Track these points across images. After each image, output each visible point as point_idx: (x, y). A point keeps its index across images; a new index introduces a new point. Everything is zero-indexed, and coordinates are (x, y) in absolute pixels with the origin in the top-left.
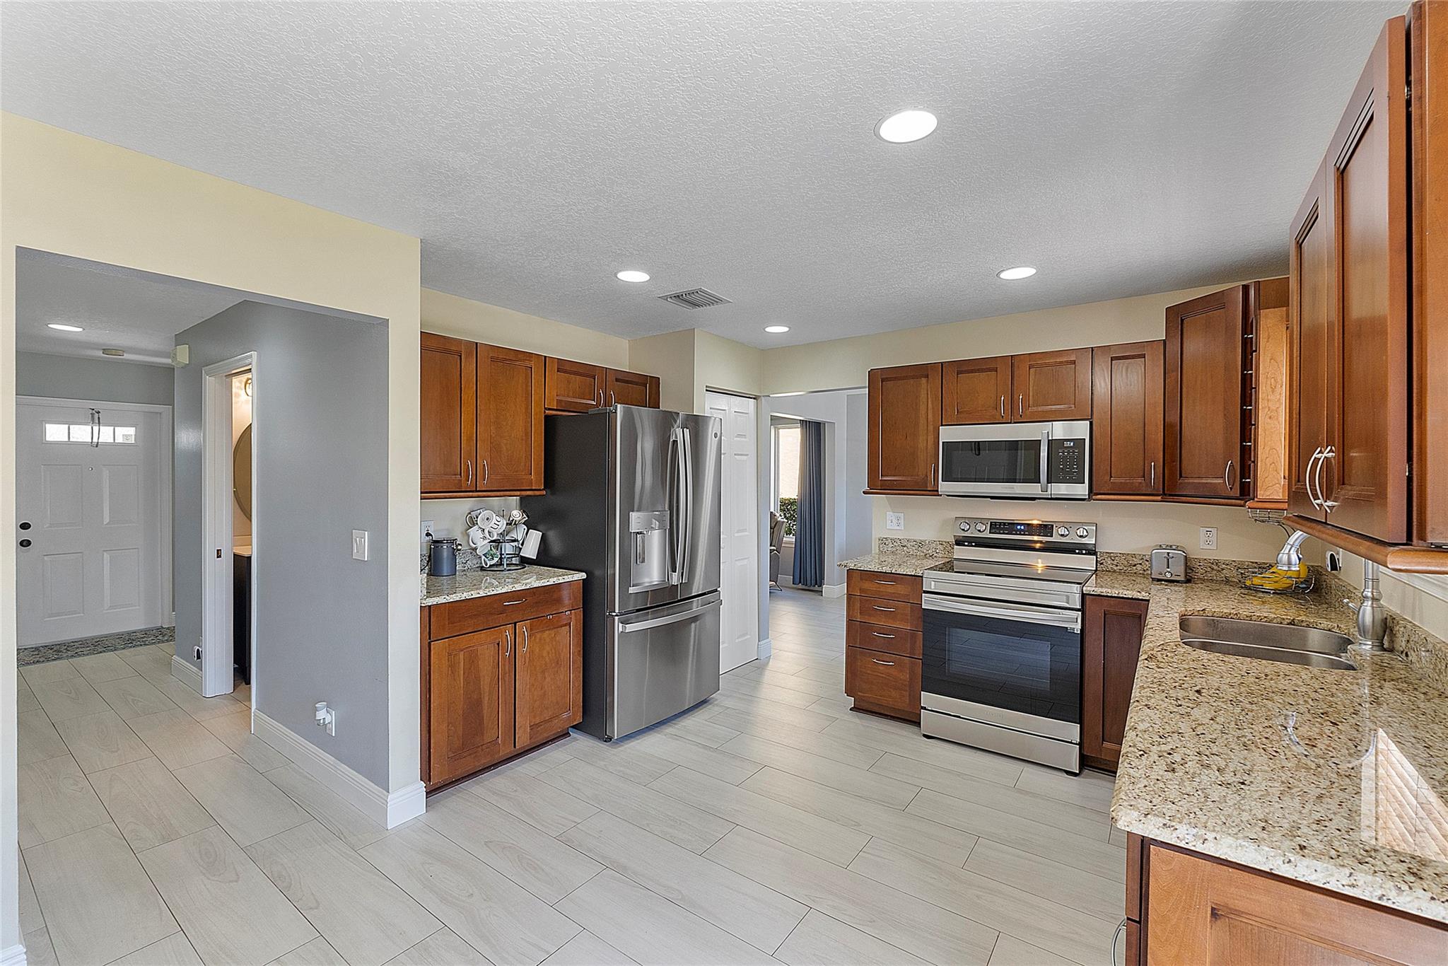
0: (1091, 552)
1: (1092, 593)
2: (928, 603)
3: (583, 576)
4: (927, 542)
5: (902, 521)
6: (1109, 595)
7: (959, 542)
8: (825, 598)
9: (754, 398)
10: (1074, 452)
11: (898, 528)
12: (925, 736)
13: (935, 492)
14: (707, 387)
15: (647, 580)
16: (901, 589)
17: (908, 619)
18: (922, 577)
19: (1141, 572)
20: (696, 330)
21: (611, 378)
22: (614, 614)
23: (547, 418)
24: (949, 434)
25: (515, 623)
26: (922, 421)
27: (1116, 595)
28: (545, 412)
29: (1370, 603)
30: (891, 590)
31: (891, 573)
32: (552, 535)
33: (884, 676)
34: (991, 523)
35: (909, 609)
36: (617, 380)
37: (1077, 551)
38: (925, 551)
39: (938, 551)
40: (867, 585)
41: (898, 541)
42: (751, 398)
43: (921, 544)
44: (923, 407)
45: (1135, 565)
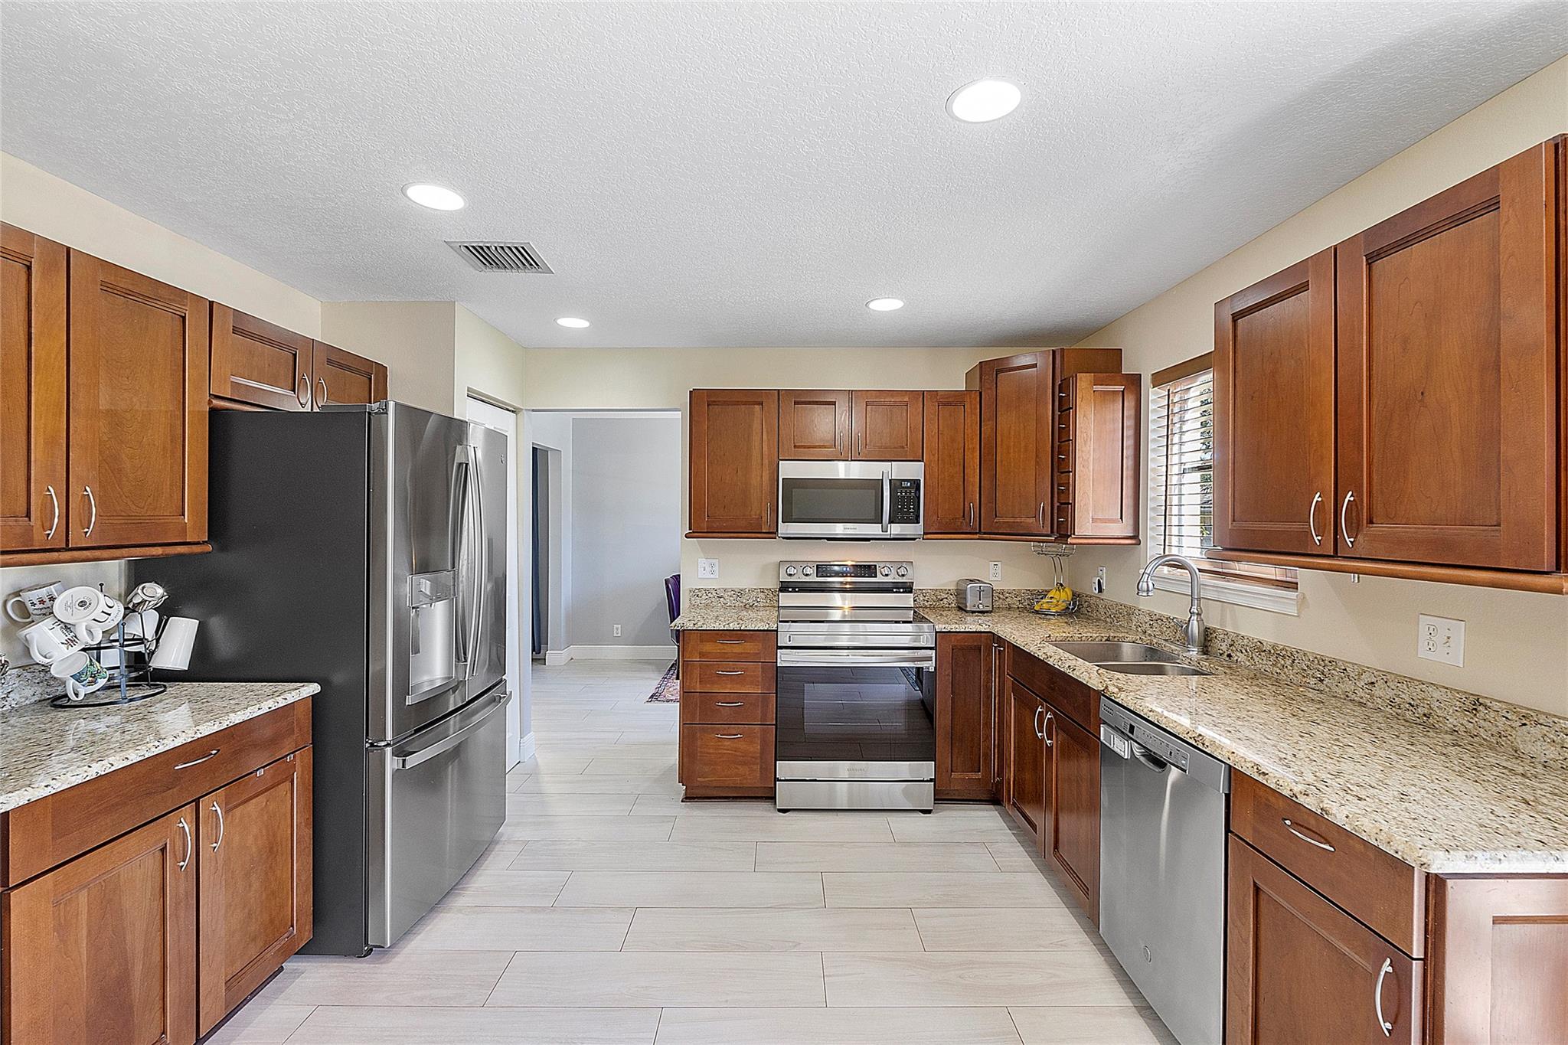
0: (908, 588)
1: (943, 630)
2: (785, 659)
3: (314, 688)
4: (747, 590)
5: (716, 568)
6: (957, 630)
7: (785, 587)
8: (549, 666)
9: (513, 411)
10: (910, 492)
11: (712, 576)
12: (780, 811)
13: (773, 533)
14: (469, 389)
15: (426, 678)
16: (749, 647)
17: (758, 682)
18: (777, 631)
19: (947, 605)
20: (456, 303)
21: (320, 357)
22: (383, 744)
23: (214, 412)
24: (789, 470)
25: (197, 801)
26: (756, 453)
27: (963, 630)
28: (210, 402)
29: (1196, 617)
30: (737, 650)
31: (740, 630)
32: (216, 623)
33: (730, 752)
34: (817, 566)
35: (760, 669)
36: (329, 362)
37: (895, 590)
38: (744, 601)
39: (759, 600)
40: (708, 647)
41: (714, 592)
42: (510, 411)
43: (740, 593)
44: (756, 438)
45: (942, 600)
